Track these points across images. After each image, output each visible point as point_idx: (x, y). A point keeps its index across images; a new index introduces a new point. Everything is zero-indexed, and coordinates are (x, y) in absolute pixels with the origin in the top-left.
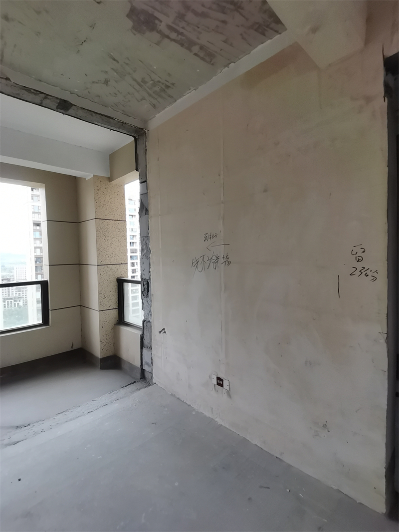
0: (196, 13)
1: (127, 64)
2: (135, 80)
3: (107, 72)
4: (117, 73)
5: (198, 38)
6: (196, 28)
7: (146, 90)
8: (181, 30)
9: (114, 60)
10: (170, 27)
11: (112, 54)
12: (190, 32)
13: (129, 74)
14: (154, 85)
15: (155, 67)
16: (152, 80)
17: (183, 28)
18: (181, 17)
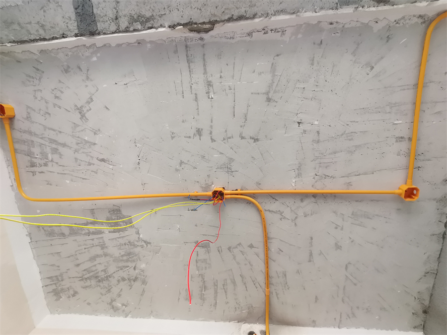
0: (98, 256)
1: (90, 164)
2: (64, 145)
3: (95, 134)
4: (87, 142)
5: (76, 240)
6: (86, 247)
7: (42, 138)
8: (91, 237)
9: (103, 160)
10: (100, 232)
11: (111, 167)
12: (86, 240)
13: (76, 151)
14: (44, 155)
15: (68, 182)
16: (52, 161)
17: (93, 240)
18: (103, 246)
